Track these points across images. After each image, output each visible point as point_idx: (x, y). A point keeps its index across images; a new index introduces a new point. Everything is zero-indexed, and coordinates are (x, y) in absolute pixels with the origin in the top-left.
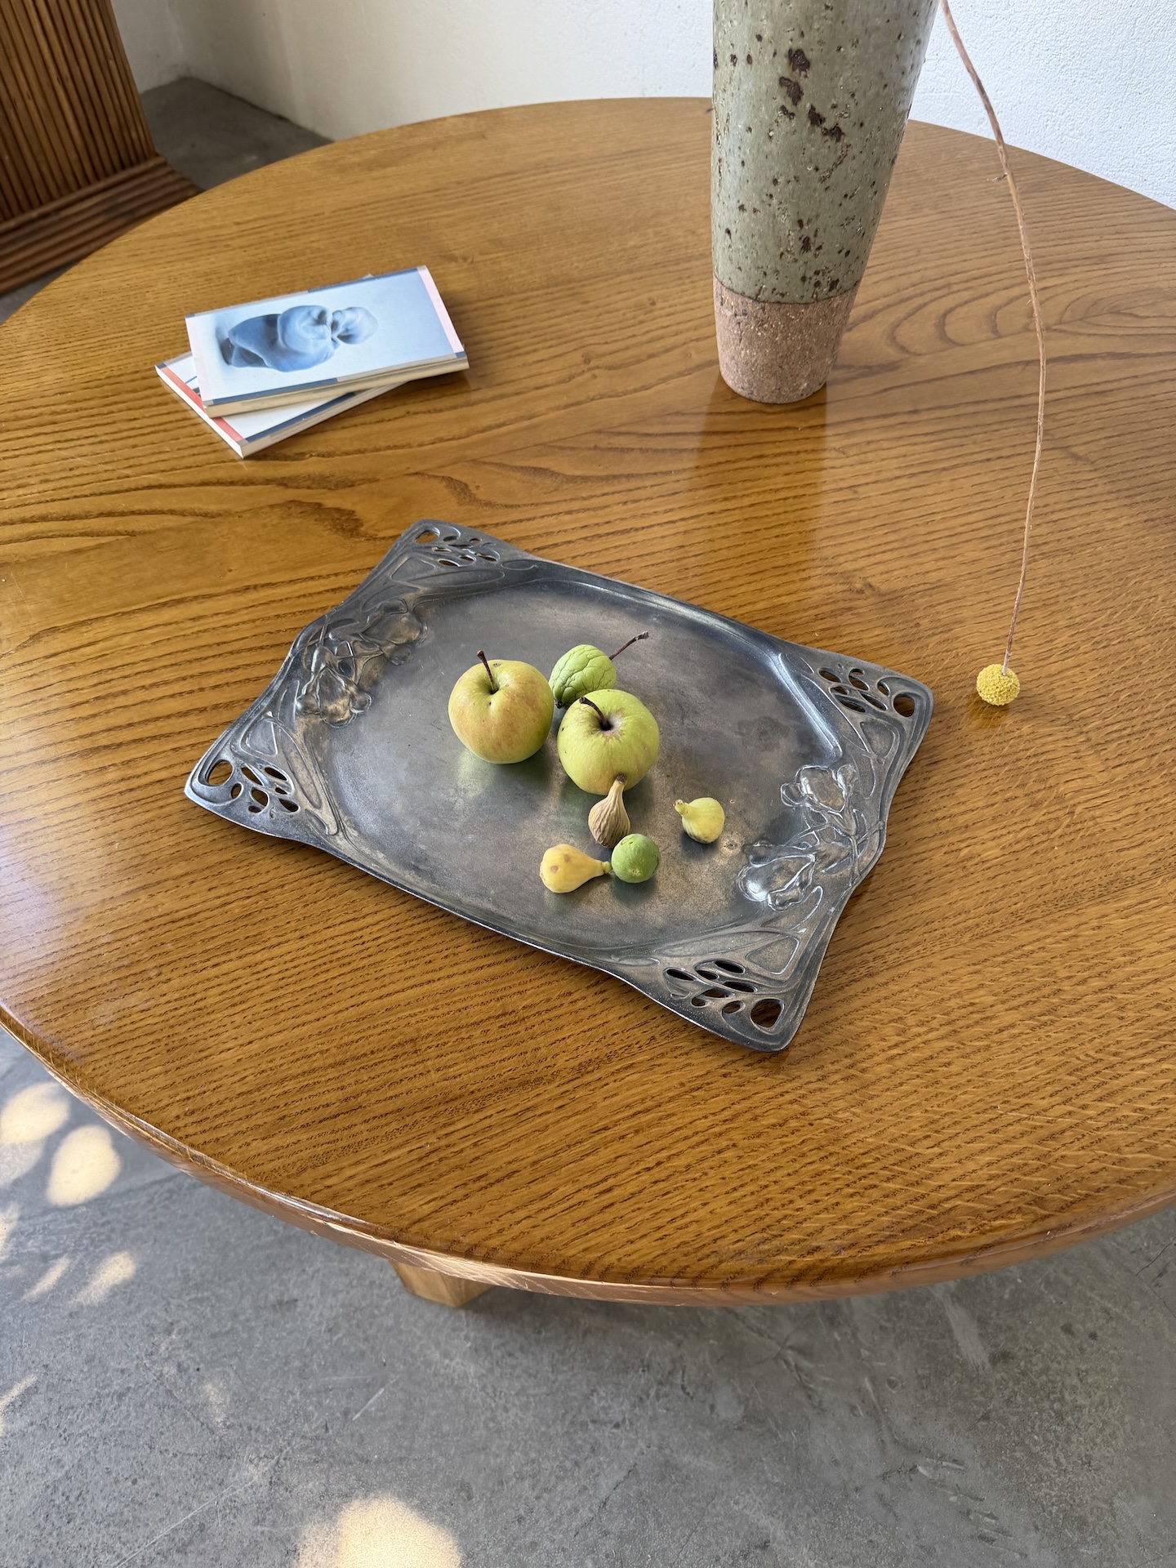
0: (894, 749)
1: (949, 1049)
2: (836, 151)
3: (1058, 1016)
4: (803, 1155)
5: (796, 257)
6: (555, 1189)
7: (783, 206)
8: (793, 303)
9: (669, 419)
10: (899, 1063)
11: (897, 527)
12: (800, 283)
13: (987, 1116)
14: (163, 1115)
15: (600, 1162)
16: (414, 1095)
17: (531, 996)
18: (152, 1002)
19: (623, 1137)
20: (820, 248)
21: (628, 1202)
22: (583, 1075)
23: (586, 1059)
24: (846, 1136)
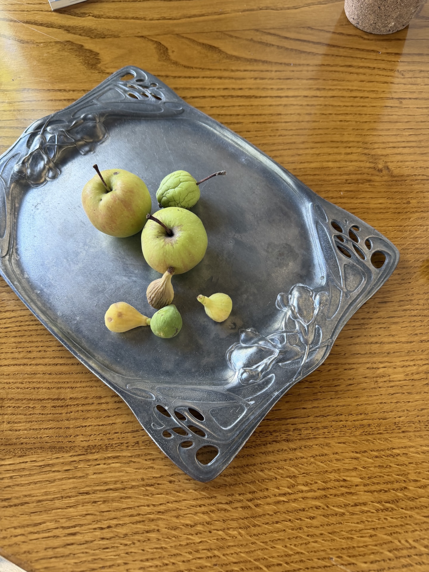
0: (360, 289)
1: (317, 508)
4: (197, 551)
6: (44, 523)
9: (302, 30)
10: (282, 507)
11: (419, 132)
13: (324, 563)
15: (76, 514)
17: (77, 392)
19: (95, 502)
21: (82, 545)
22: (87, 454)
23: (93, 444)
24: (229, 547)
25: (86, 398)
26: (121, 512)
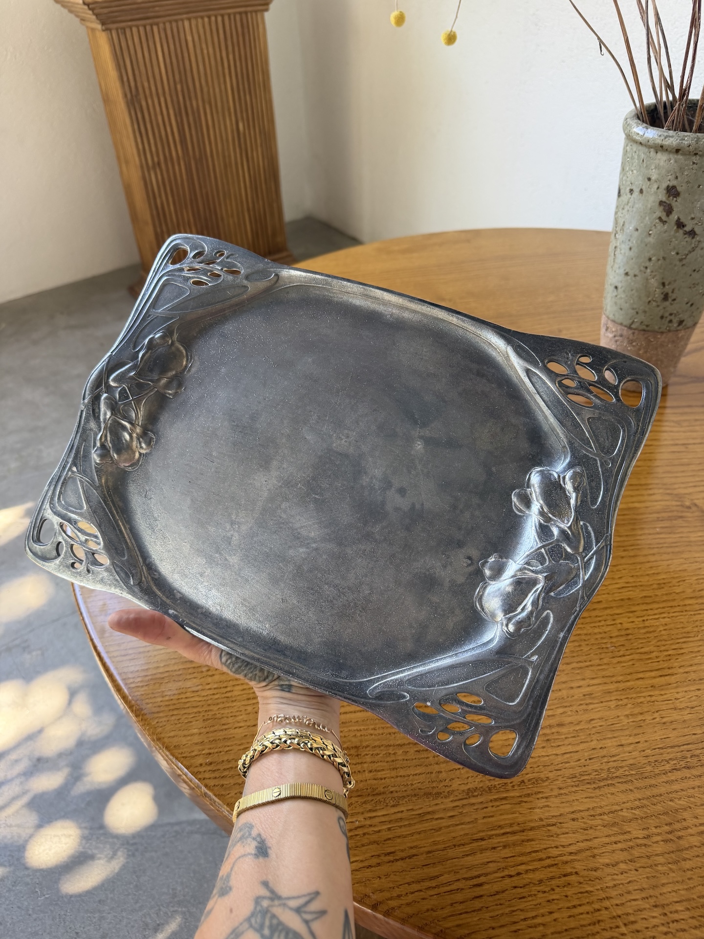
2: (691, 244)
4: (629, 892)
5: (659, 303)
6: (441, 875)
7: (654, 274)
8: (654, 331)
12: (659, 319)
14: (193, 761)
15: (476, 863)
18: (200, 687)
19: (494, 848)
20: (674, 300)
21: (493, 897)
22: (469, 797)
23: (474, 787)
24: (663, 885)
26: (527, 856)
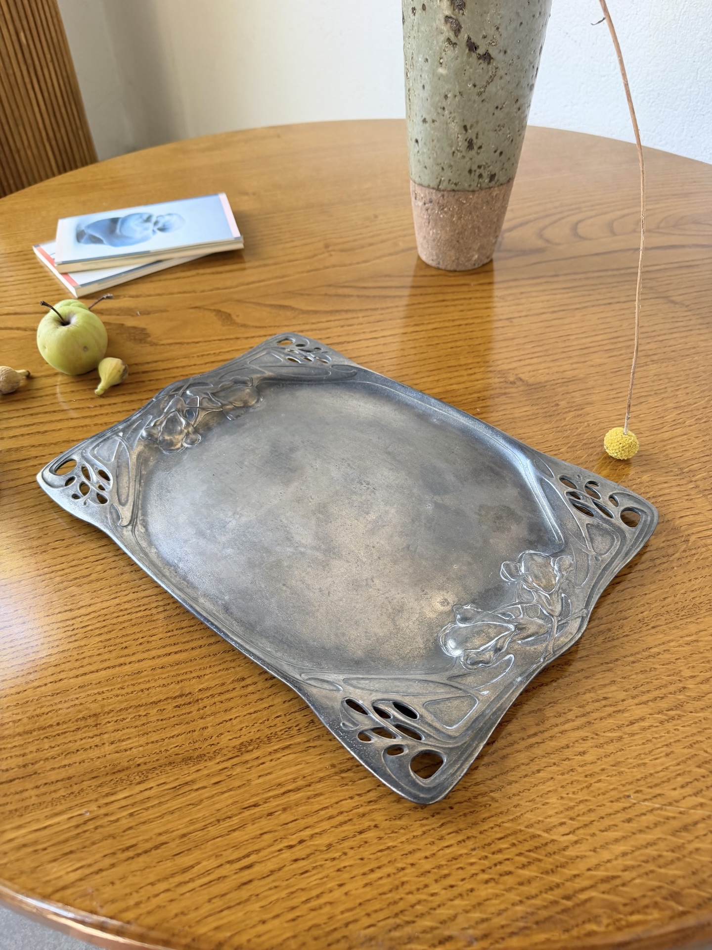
1: (584, 739)
2: (488, 72)
3: (685, 711)
4: (441, 838)
5: (464, 153)
6: (199, 863)
7: (453, 115)
8: (464, 191)
10: (538, 751)
11: (542, 343)
12: (468, 175)
13: (620, 805)
15: (246, 837)
16: (86, 765)
17: (208, 680)
19: (270, 814)
20: (480, 148)
21: (266, 879)
22: (242, 754)
23: (248, 740)
24: (484, 820)
25: (223, 684)
26: (314, 817)
